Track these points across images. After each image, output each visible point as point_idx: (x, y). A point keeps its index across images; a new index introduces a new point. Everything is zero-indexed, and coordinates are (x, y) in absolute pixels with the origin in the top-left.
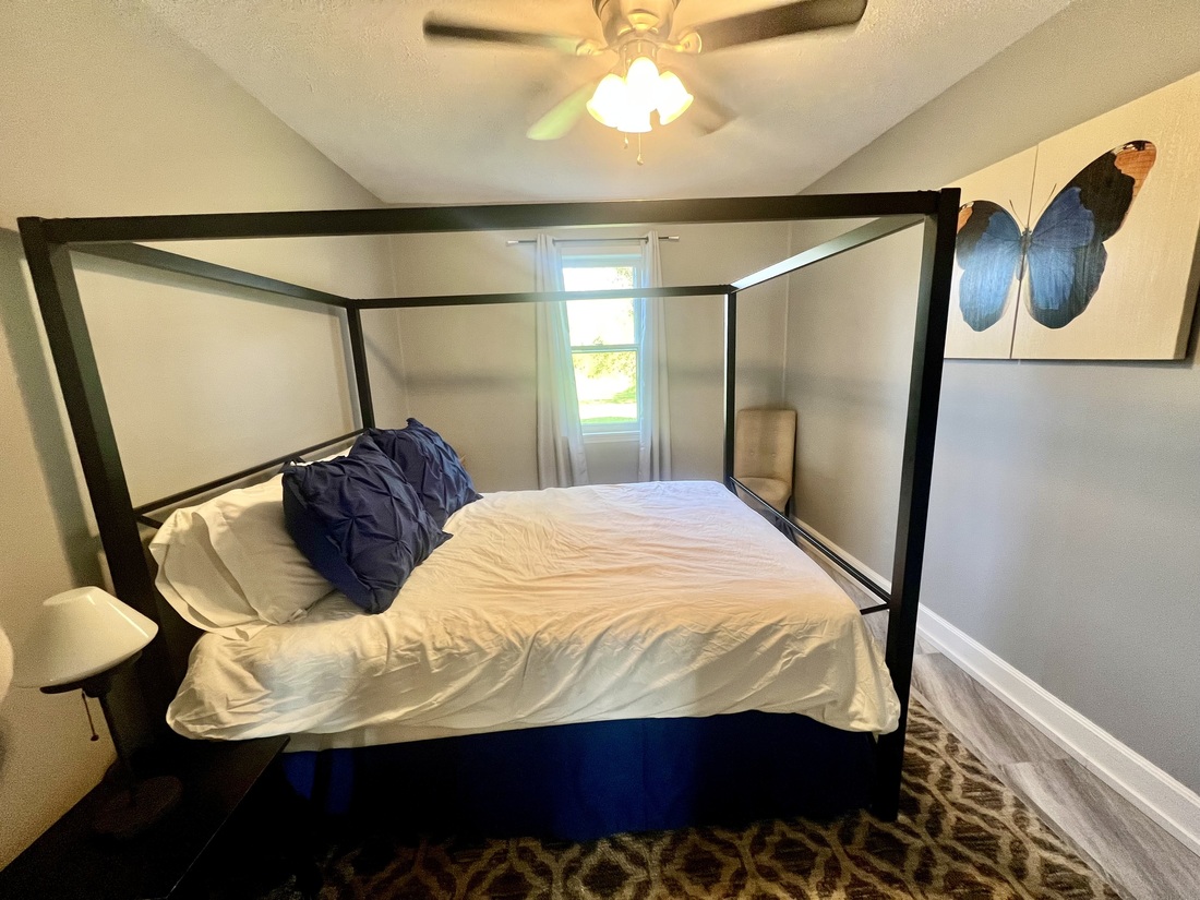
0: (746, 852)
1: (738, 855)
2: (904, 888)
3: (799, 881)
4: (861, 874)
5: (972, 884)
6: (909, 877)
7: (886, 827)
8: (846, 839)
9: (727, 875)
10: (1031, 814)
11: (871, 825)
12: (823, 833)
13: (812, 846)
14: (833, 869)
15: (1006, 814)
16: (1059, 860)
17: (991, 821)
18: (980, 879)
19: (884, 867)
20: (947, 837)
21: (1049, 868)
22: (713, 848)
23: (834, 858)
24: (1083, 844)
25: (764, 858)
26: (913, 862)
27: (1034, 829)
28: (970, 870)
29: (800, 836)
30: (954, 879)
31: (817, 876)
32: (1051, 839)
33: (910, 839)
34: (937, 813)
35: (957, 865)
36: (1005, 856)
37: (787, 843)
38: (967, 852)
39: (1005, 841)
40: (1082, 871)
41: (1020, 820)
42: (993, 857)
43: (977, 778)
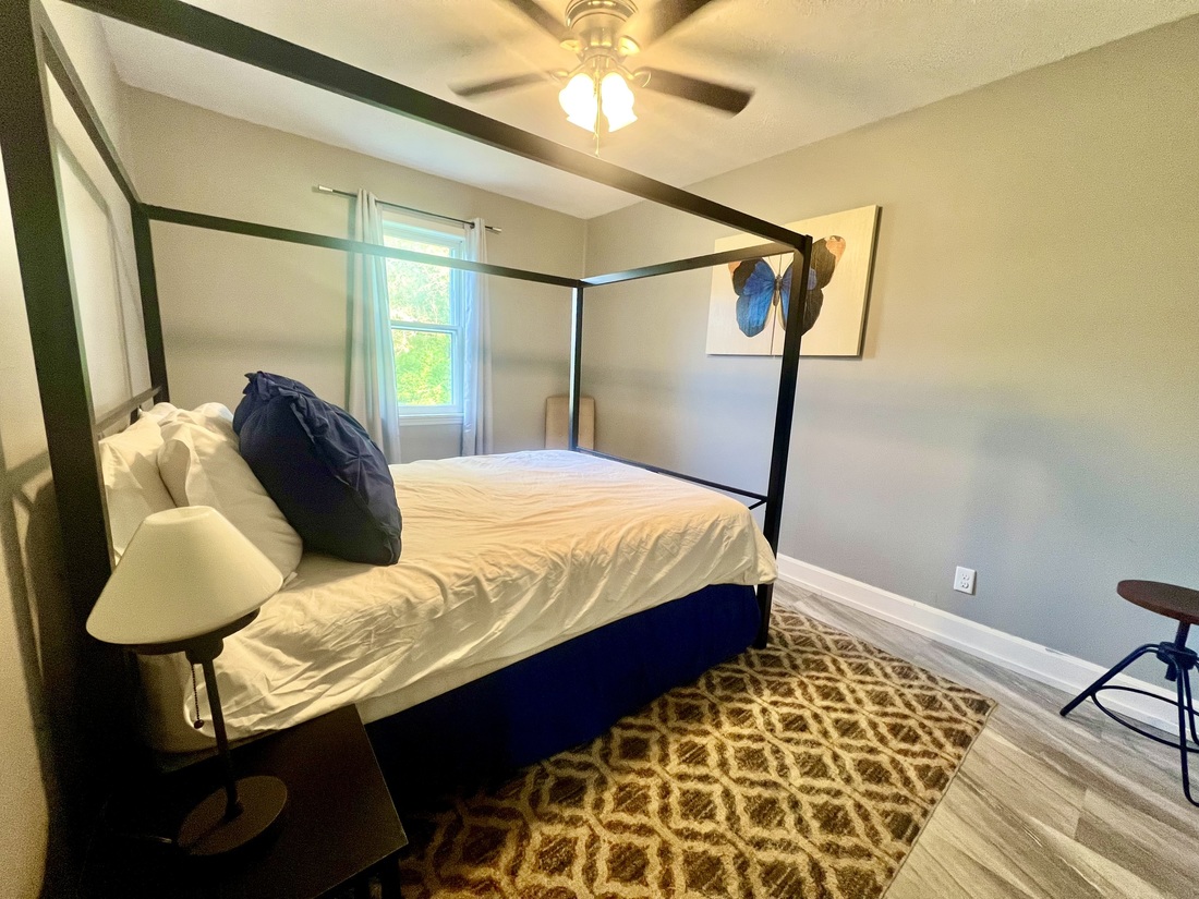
0: (706, 694)
1: (704, 698)
2: (790, 676)
3: (744, 695)
4: (769, 678)
5: (815, 661)
6: (789, 670)
7: (764, 652)
8: (751, 665)
9: (705, 709)
10: (816, 623)
11: (758, 655)
12: (738, 667)
13: (738, 676)
14: (755, 682)
15: (807, 626)
16: (837, 637)
17: (803, 631)
18: (816, 658)
19: (777, 670)
20: (792, 646)
21: (836, 642)
22: (687, 700)
23: (752, 677)
24: (840, 628)
25: (719, 692)
26: (786, 662)
27: (821, 628)
28: (810, 656)
29: (728, 674)
30: (807, 662)
31: (751, 690)
32: (829, 630)
33: (778, 654)
34: (781, 637)
35: (804, 656)
36: (819, 644)
37: (724, 680)
38: (804, 649)
39: (814, 638)
40: (847, 638)
41: (813, 626)
42: (813, 646)
43: (786, 615)
